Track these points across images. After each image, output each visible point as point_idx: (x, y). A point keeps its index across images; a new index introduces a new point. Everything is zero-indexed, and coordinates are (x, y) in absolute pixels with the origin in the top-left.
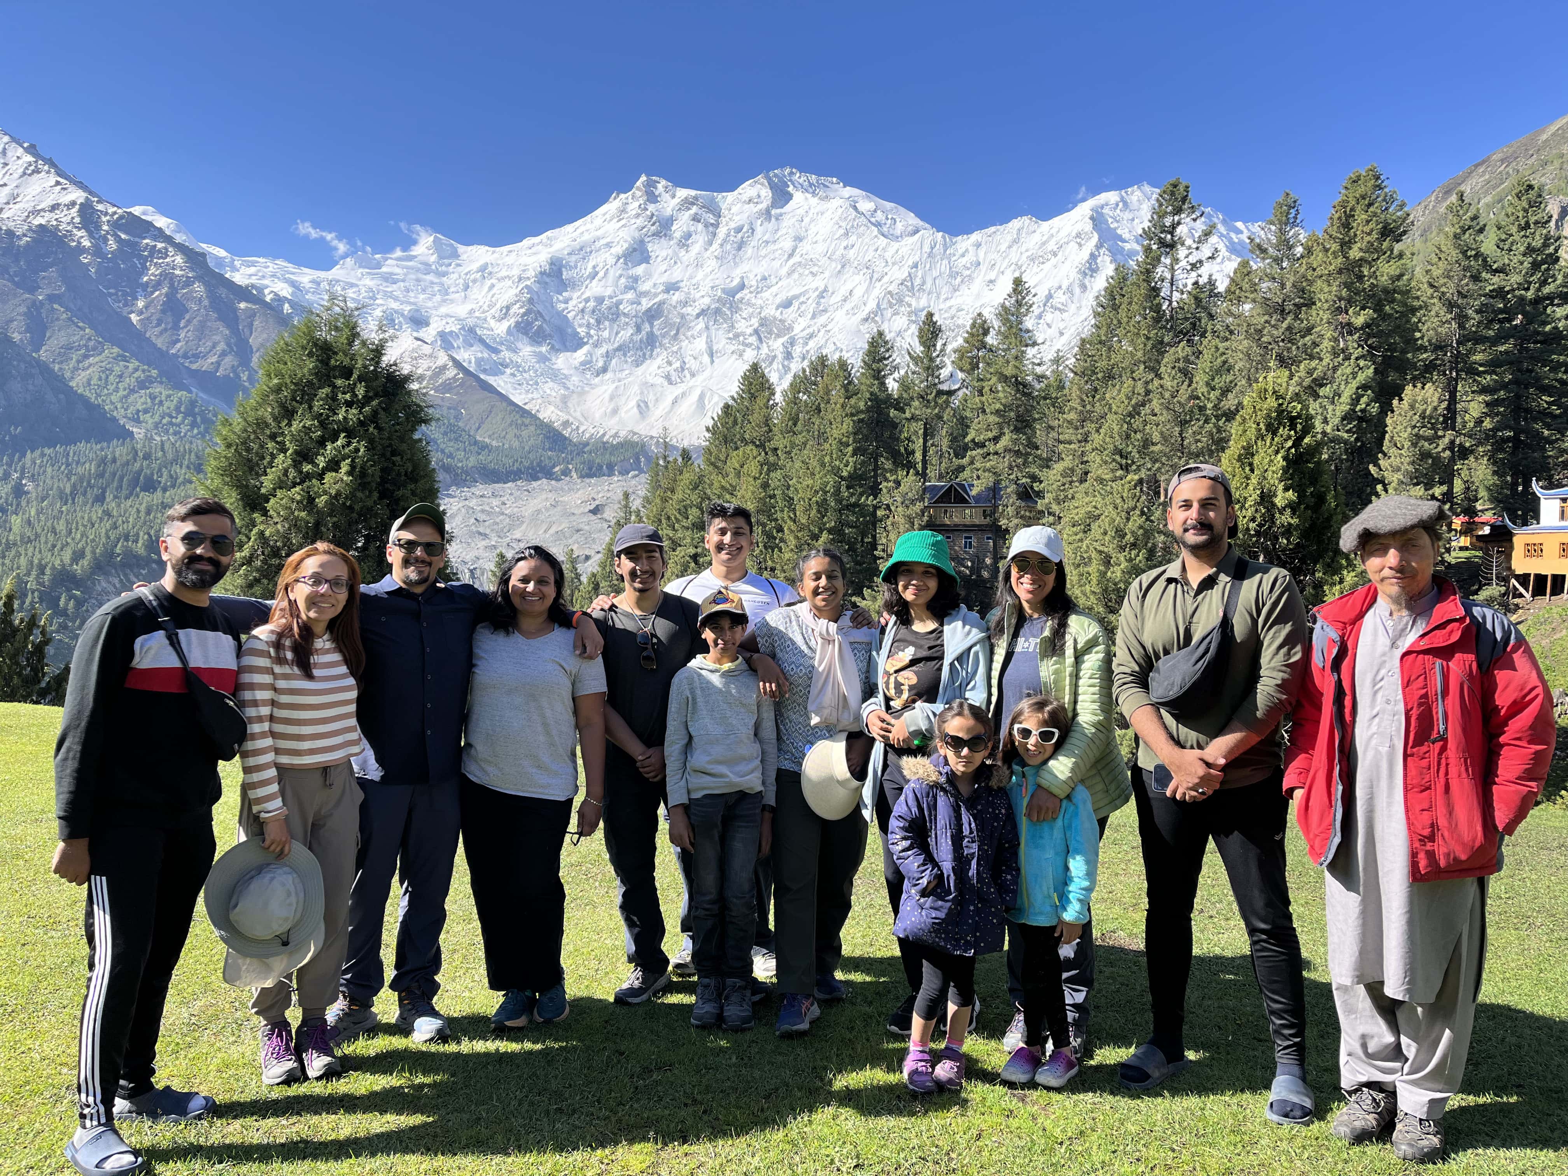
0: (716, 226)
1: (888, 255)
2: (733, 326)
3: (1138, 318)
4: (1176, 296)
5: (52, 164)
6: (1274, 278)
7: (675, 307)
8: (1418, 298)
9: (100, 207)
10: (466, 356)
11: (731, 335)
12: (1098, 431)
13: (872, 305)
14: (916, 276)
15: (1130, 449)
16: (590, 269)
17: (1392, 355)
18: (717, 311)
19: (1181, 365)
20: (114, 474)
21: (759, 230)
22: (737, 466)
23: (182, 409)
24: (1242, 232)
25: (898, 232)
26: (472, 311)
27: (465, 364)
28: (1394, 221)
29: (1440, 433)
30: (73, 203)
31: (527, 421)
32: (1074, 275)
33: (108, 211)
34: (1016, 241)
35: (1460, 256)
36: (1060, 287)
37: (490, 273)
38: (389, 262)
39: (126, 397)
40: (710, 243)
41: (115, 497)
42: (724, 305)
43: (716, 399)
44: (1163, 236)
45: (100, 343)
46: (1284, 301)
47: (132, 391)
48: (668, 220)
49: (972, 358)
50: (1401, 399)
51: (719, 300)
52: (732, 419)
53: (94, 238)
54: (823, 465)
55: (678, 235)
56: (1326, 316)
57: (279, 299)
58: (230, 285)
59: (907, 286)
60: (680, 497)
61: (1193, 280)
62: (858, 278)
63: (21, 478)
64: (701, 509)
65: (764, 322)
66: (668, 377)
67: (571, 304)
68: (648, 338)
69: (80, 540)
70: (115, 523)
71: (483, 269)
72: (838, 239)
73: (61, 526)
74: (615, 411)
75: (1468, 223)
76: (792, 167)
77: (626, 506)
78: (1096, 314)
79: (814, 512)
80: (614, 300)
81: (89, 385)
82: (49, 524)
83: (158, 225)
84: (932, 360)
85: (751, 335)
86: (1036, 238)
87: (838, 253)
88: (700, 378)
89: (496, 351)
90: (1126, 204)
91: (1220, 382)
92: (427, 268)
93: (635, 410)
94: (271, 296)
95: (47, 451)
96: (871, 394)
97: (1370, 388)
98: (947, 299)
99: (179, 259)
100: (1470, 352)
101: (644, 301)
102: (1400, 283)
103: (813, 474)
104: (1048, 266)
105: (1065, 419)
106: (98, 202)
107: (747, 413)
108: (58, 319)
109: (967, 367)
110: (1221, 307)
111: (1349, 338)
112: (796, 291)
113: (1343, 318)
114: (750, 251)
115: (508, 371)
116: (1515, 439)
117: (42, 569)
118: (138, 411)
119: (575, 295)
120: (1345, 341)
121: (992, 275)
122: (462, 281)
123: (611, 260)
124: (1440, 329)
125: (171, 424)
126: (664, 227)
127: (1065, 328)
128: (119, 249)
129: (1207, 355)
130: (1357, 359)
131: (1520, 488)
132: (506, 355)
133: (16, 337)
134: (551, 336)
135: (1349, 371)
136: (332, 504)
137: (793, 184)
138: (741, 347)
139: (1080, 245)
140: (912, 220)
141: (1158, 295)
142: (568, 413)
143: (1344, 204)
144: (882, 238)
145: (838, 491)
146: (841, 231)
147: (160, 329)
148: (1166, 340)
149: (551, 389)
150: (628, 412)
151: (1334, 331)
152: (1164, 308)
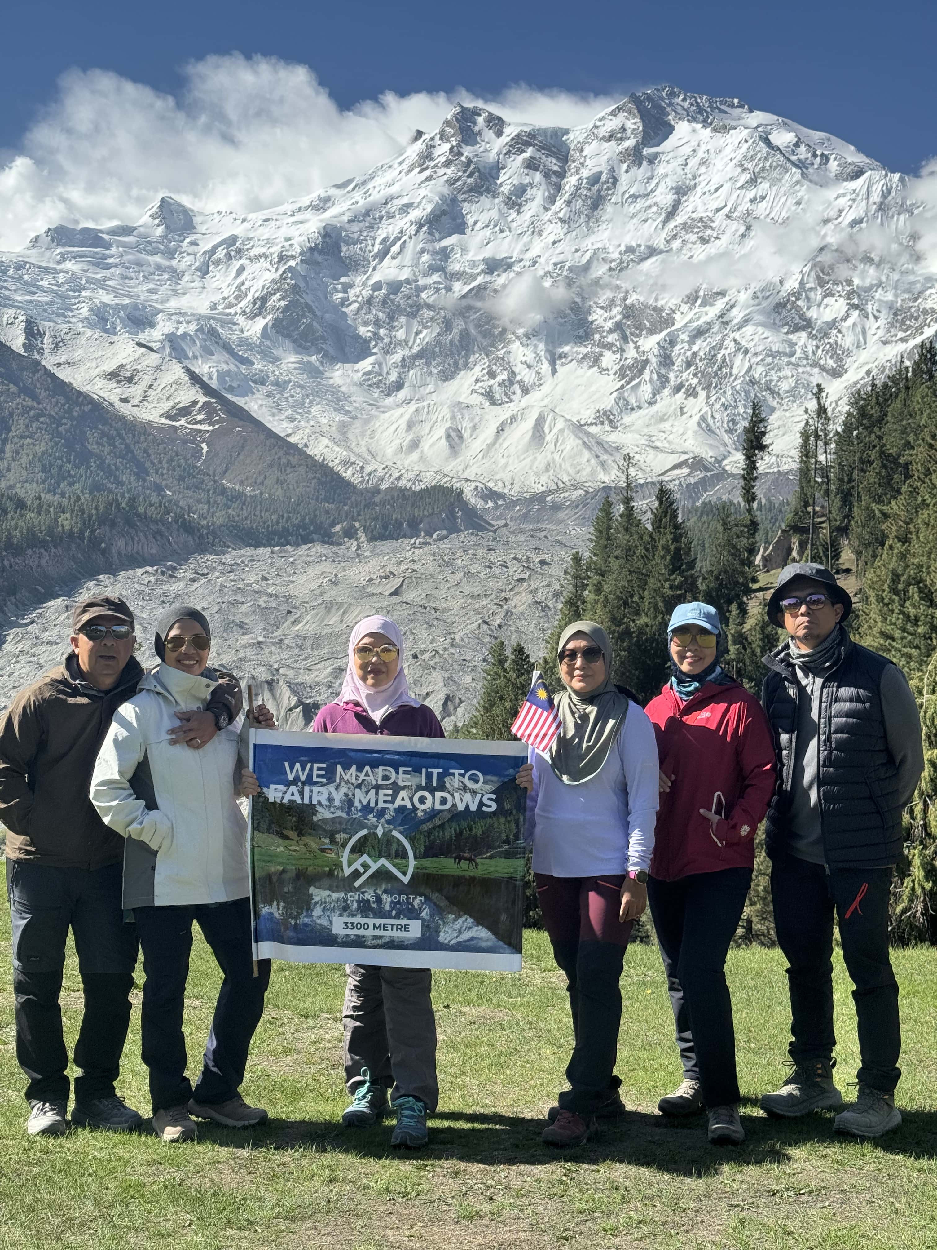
0: (562, 175)
10: (207, 367)
13: (792, 283)
16: (379, 243)
21: (624, 179)
25: (831, 175)
26: (212, 306)
27: (206, 380)
31: (294, 460)
37: (239, 251)
40: (552, 200)
48: (492, 168)
51: (565, 282)
55: (505, 189)
65: (630, 312)
66: (489, 395)
67: (353, 292)
68: (462, 339)
71: (229, 245)
72: (742, 187)
74: (415, 444)
76: (671, 85)
80: (414, 286)
85: (611, 331)
87: (743, 208)
88: (535, 397)
89: (246, 361)
92: (151, 245)
93: (444, 442)
101: (456, 286)
114: (610, 210)
115: (264, 388)
119: (359, 279)
122: (199, 263)
123: (410, 230)
126: (485, 179)
132: (260, 366)
134: (323, 340)
137: (674, 110)
138: (597, 350)
140: (853, 156)
142: (349, 449)
144: (807, 184)
146: (745, 177)
149: (324, 414)
150: (433, 445)
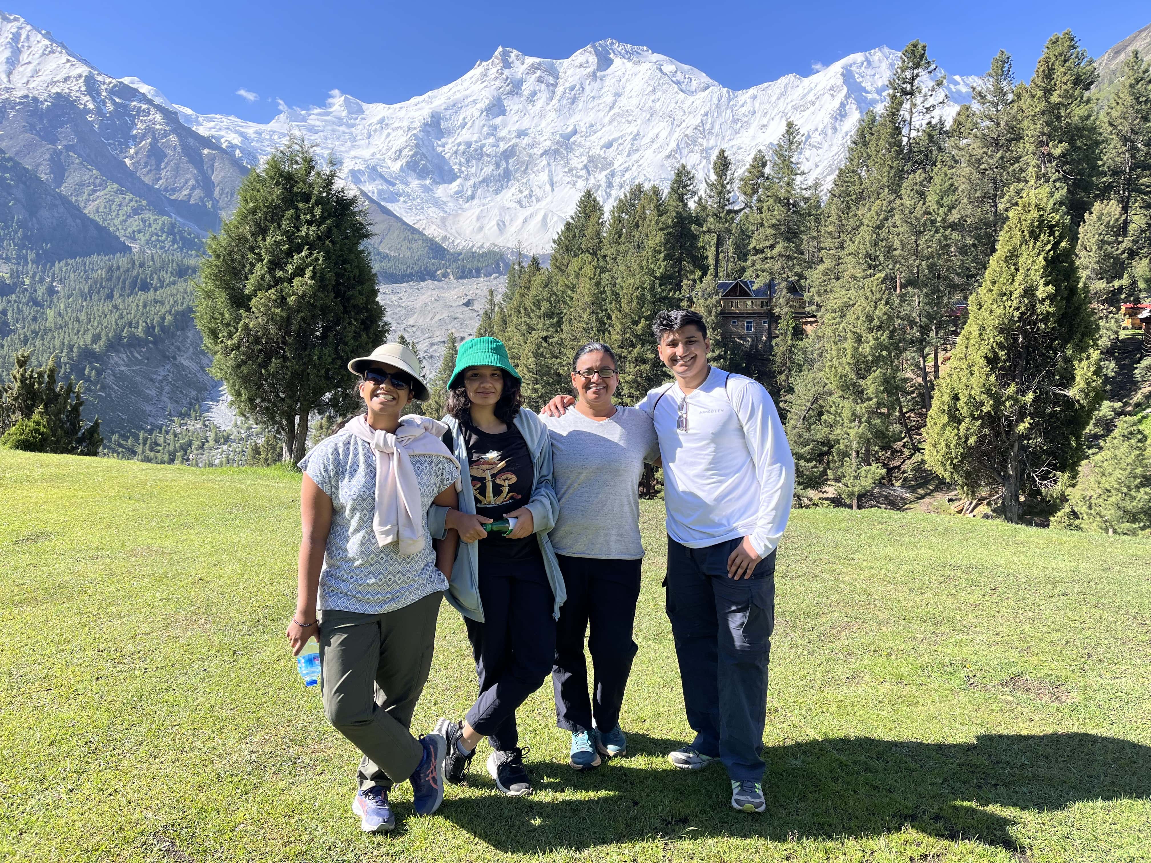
0: (555, 85)
1: (685, 106)
2: (568, 163)
3: (884, 152)
4: (914, 134)
5: (64, 47)
6: (991, 119)
7: (525, 149)
8: (1101, 134)
9: (100, 78)
10: (370, 188)
11: (566, 170)
12: (851, 240)
13: (673, 145)
14: (706, 123)
15: (878, 253)
16: (461, 121)
17: (1081, 179)
18: (557, 151)
19: (918, 187)
20: (119, 278)
21: (588, 88)
22: (577, 269)
23: (166, 230)
24: (959, 84)
25: (693, 88)
26: (374, 154)
27: (370, 194)
28: (1085, 73)
29: (1120, 239)
30: (80, 76)
31: (416, 237)
32: (827, 120)
33: (106, 81)
34: (783, 94)
35: (1134, 101)
36: (816, 130)
37: (387, 125)
38: (312, 117)
39: (124, 221)
40: (551, 99)
41: (121, 295)
42: (561, 146)
43: (557, 219)
44: (905, 86)
45: (104, 181)
46: (999, 136)
47: (129, 216)
48: (519, 81)
49: (753, 185)
50: (1091, 213)
51: (558, 143)
52: (572, 233)
53: (96, 102)
54: (641, 268)
55: (526, 93)
56: (1031, 148)
57: (233, 147)
58: (197, 136)
59: (699, 130)
61: (927, 121)
62: (662, 125)
63: (53, 281)
64: (550, 302)
65: (591, 159)
66: (520, 202)
67: (447, 147)
68: (504, 173)
69: (97, 327)
70: (121, 314)
71: (381, 121)
72: (648, 94)
73: (83, 317)
74: (481, 228)
75: (1141, 75)
76: (612, 39)
77: (491, 300)
78: (851, 150)
79: (634, 304)
80: (479, 144)
81: (98, 212)
82: (74, 315)
83: (142, 91)
84: (723, 186)
85: (581, 169)
86: (800, 91)
87: (648, 105)
88: (543, 203)
89: (393, 184)
90: (869, 63)
91: (947, 201)
92: (340, 121)
93: (496, 227)
94: (226, 144)
95: (70, 261)
96: (677, 213)
97: (1064, 204)
98: (730, 140)
99: (158, 117)
100: (1139, 177)
101: (501, 144)
102: (1088, 122)
103: (634, 275)
104: (807, 113)
105: (826, 231)
106: (98, 74)
107: (582, 229)
108: (73, 163)
109: (750, 191)
110: (948, 144)
111: (1048, 165)
112: (616, 135)
113: (1045, 150)
114: (581, 105)
115: (402, 199)
117: (71, 348)
118: (134, 231)
119: (450, 141)
120: (1046, 167)
121: (765, 121)
122: (366, 131)
123: (477, 114)
124: (1116, 159)
125: (158, 240)
126: (516, 87)
127: (820, 162)
128: (115, 110)
129: (937, 180)
130: (1054, 181)
132: (400, 187)
133: (44, 177)
134: (433, 173)
136: (300, 302)
137: (614, 52)
138: (574, 179)
139: (833, 96)
140: (705, 79)
141: (900, 133)
142: (446, 230)
143: (1047, 60)
144: (681, 93)
145: (653, 288)
146: (650, 88)
147: (146, 169)
148: (906, 168)
149: (433, 212)
150: (490, 229)
151: (1038, 159)
152: (904, 143)
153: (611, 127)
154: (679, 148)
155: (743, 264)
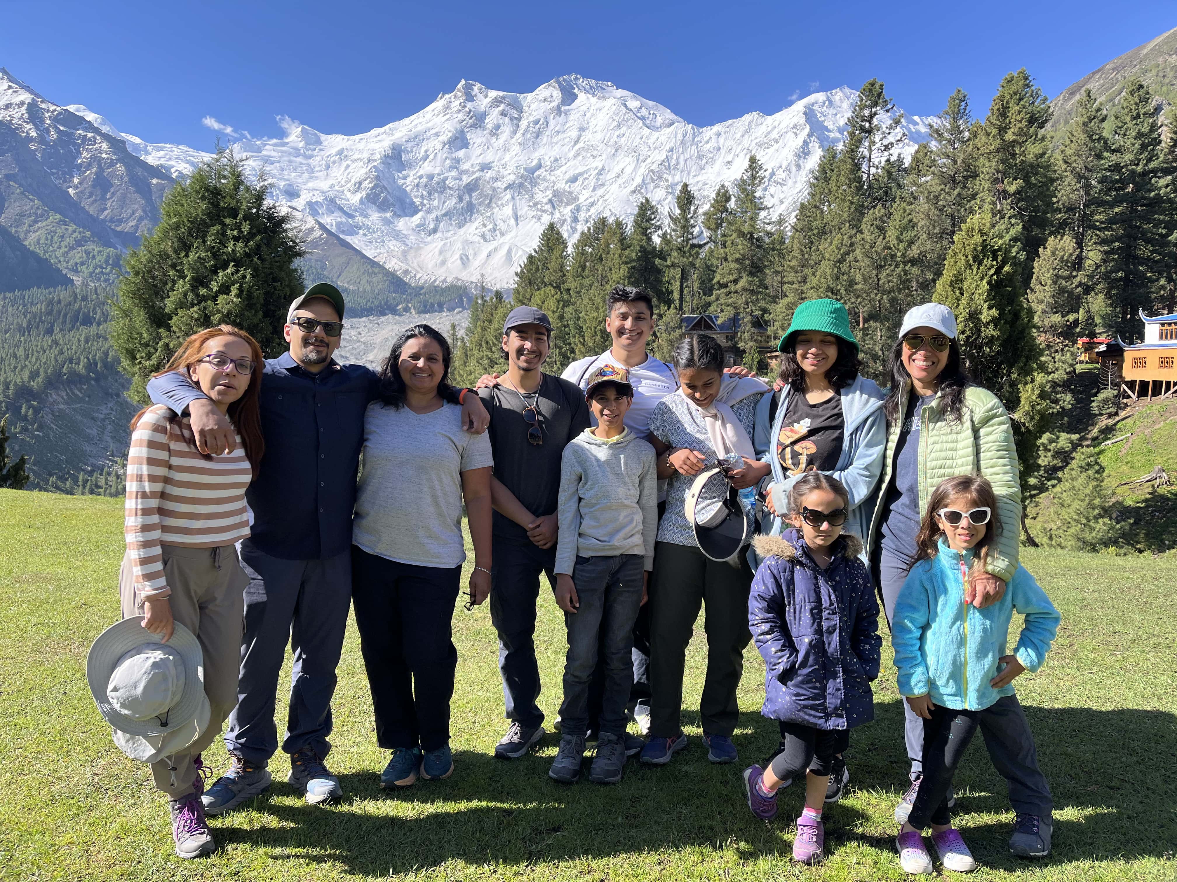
0: (519, 119)
1: (651, 142)
2: (533, 197)
3: (845, 187)
4: (873, 170)
5: (5, 73)
6: (948, 156)
7: (488, 182)
8: (1055, 171)
9: (43, 106)
10: (329, 220)
11: (531, 204)
12: (814, 274)
13: (638, 180)
14: (672, 158)
15: (839, 287)
16: (422, 153)
17: (1036, 215)
18: (521, 185)
19: (878, 223)
20: (60, 312)
21: (552, 123)
22: (539, 302)
23: (110, 262)
24: (918, 124)
25: (658, 124)
26: (332, 186)
27: (328, 227)
28: (1039, 112)
29: (1074, 273)
30: (22, 103)
31: (376, 270)
32: (791, 157)
33: (50, 109)
34: (747, 131)
35: (1088, 139)
36: (781, 167)
37: (346, 156)
38: (267, 147)
39: (67, 253)
40: (515, 133)
41: (61, 330)
42: (526, 180)
43: (520, 253)
44: (863, 124)
45: (46, 211)
46: (956, 173)
47: (72, 248)
48: (482, 115)
49: (717, 219)
50: (1045, 248)
51: (522, 177)
52: (535, 266)
53: (39, 130)
55: (490, 126)
56: (987, 185)
57: (183, 176)
58: (145, 165)
59: (665, 166)
60: (496, 326)
61: (885, 158)
62: (628, 160)
65: (556, 194)
66: (483, 236)
67: (409, 180)
68: (468, 206)
69: (36, 363)
70: (62, 350)
71: (340, 152)
72: (612, 129)
73: (20, 353)
74: (443, 263)
75: (1093, 113)
76: (576, 74)
77: (454, 335)
78: (812, 185)
79: (598, 338)
80: (442, 177)
81: (39, 243)
82: (11, 351)
83: (88, 119)
84: (687, 220)
85: (546, 204)
86: (763, 129)
87: (613, 140)
88: (508, 237)
89: (352, 217)
90: (831, 102)
91: (907, 236)
92: (297, 152)
93: (459, 261)
94: (177, 173)
95: (8, 295)
96: (641, 247)
97: (1019, 240)
98: (695, 176)
99: (105, 146)
100: (1093, 213)
101: (464, 178)
102: (1043, 160)
103: (597, 308)
104: (772, 150)
105: (788, 266)
106: (41, 102)
107: (546, 262)
108: (13, 193)
109: (713, 226)
110: (907, 181)
111: (1004, 202)
112: (580, 170)
113: (1000, 187)
114: (545, 139)
115: (361, 232)
116: (1126, 279)
117: (7, 385)
118: (76, 264)
119: (412, 173)
120: (1001, 204)
121: (729, 158)
122: (324, 162)
123: (439, 146)
124: (1071, 196)
125: (102, 273)
126: (479, 120)
127: (784, 198)
128: (58, 138)
129: (896, 216)
130: (1010, 218)
131: (1129, 316)
132: (359, 219)
134: (393, 205)
135: (1003, 227)
137: (578, 87)
138: (539, 213)
139: (796, 134)
140: (669, 114)
141: (860, 169)
142: (408, 264)
143: (1002, 98)
144: (646, 128)
146: (615, 124)
147: (91, 199)
148: (866, 204)
149: (394, 246)
150: (453, 262)
151: (993, 196)
152: (864, 179)
153: (576, 162)
154: (644, 183)
155: (708, 299)
